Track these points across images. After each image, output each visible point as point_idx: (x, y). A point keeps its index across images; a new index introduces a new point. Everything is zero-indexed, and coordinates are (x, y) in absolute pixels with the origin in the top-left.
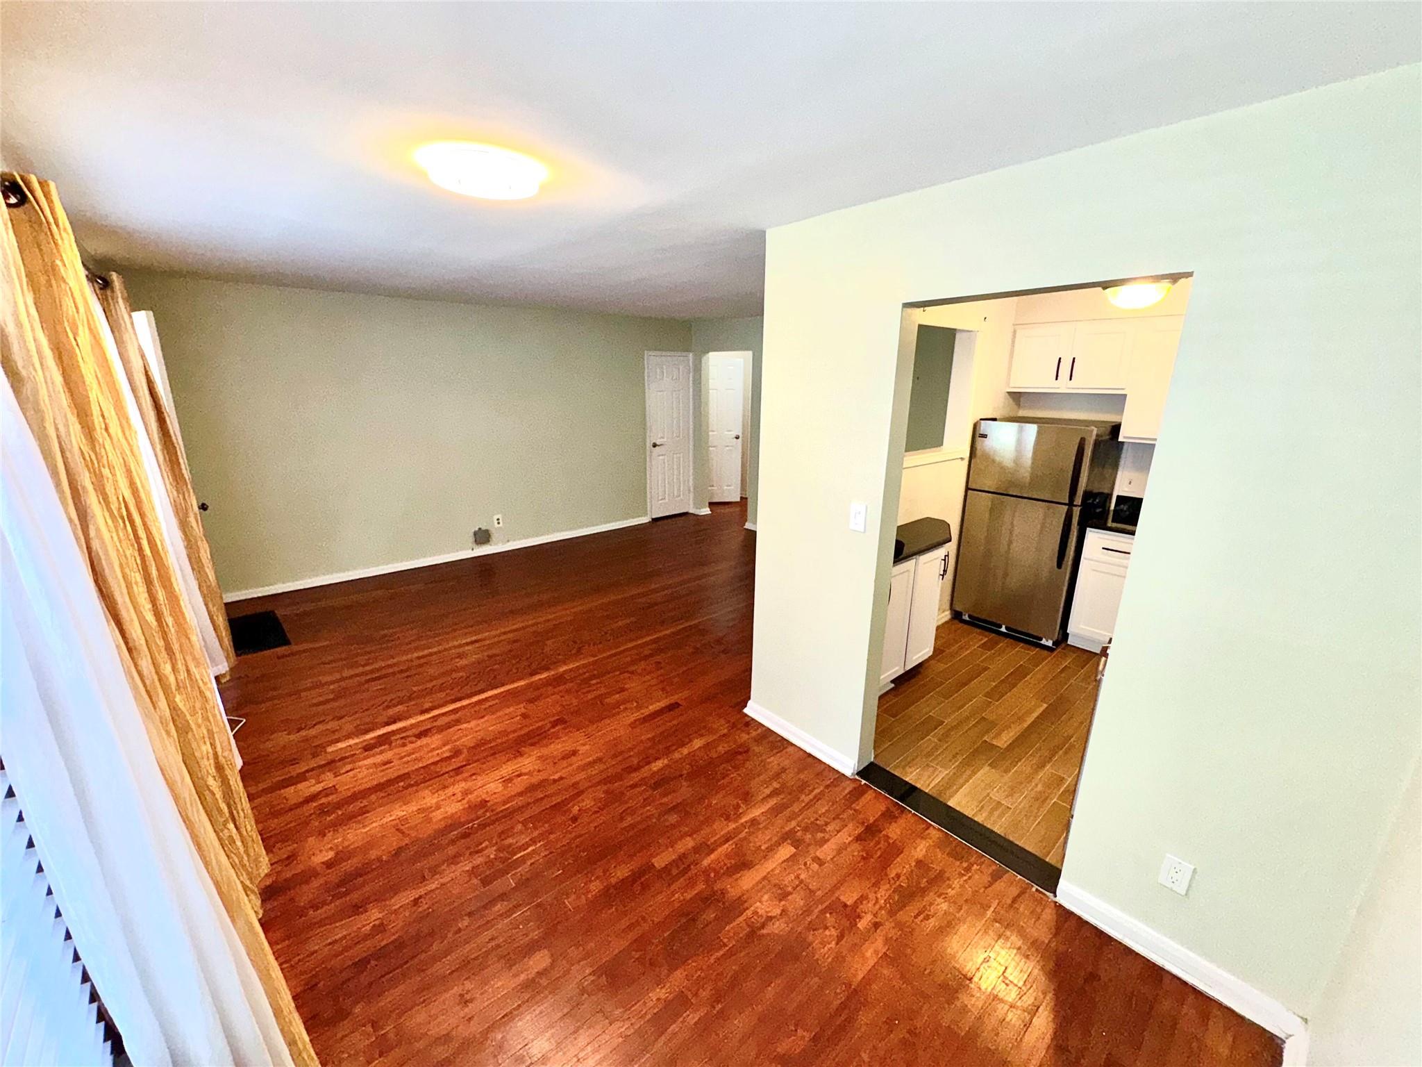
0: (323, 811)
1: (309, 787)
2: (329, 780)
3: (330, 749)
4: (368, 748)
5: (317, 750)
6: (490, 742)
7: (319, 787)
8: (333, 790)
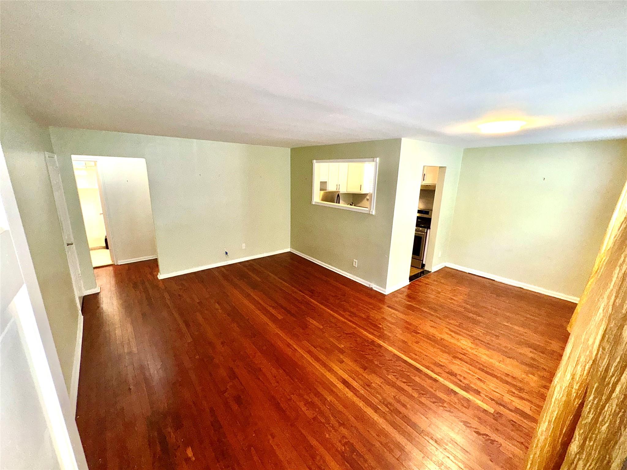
0: (521, 390)
1: (517, 403)
2: (507, 398)
3: (492, 411)
4: (478, 393)
5: (497, 416)
6: (440, 349)
7: (513, 398)
8: (509, 392)
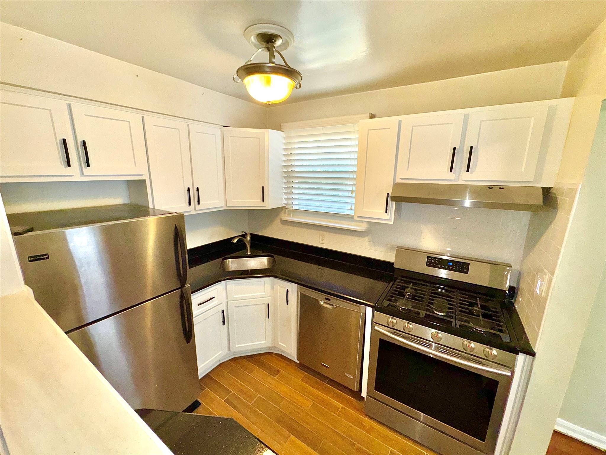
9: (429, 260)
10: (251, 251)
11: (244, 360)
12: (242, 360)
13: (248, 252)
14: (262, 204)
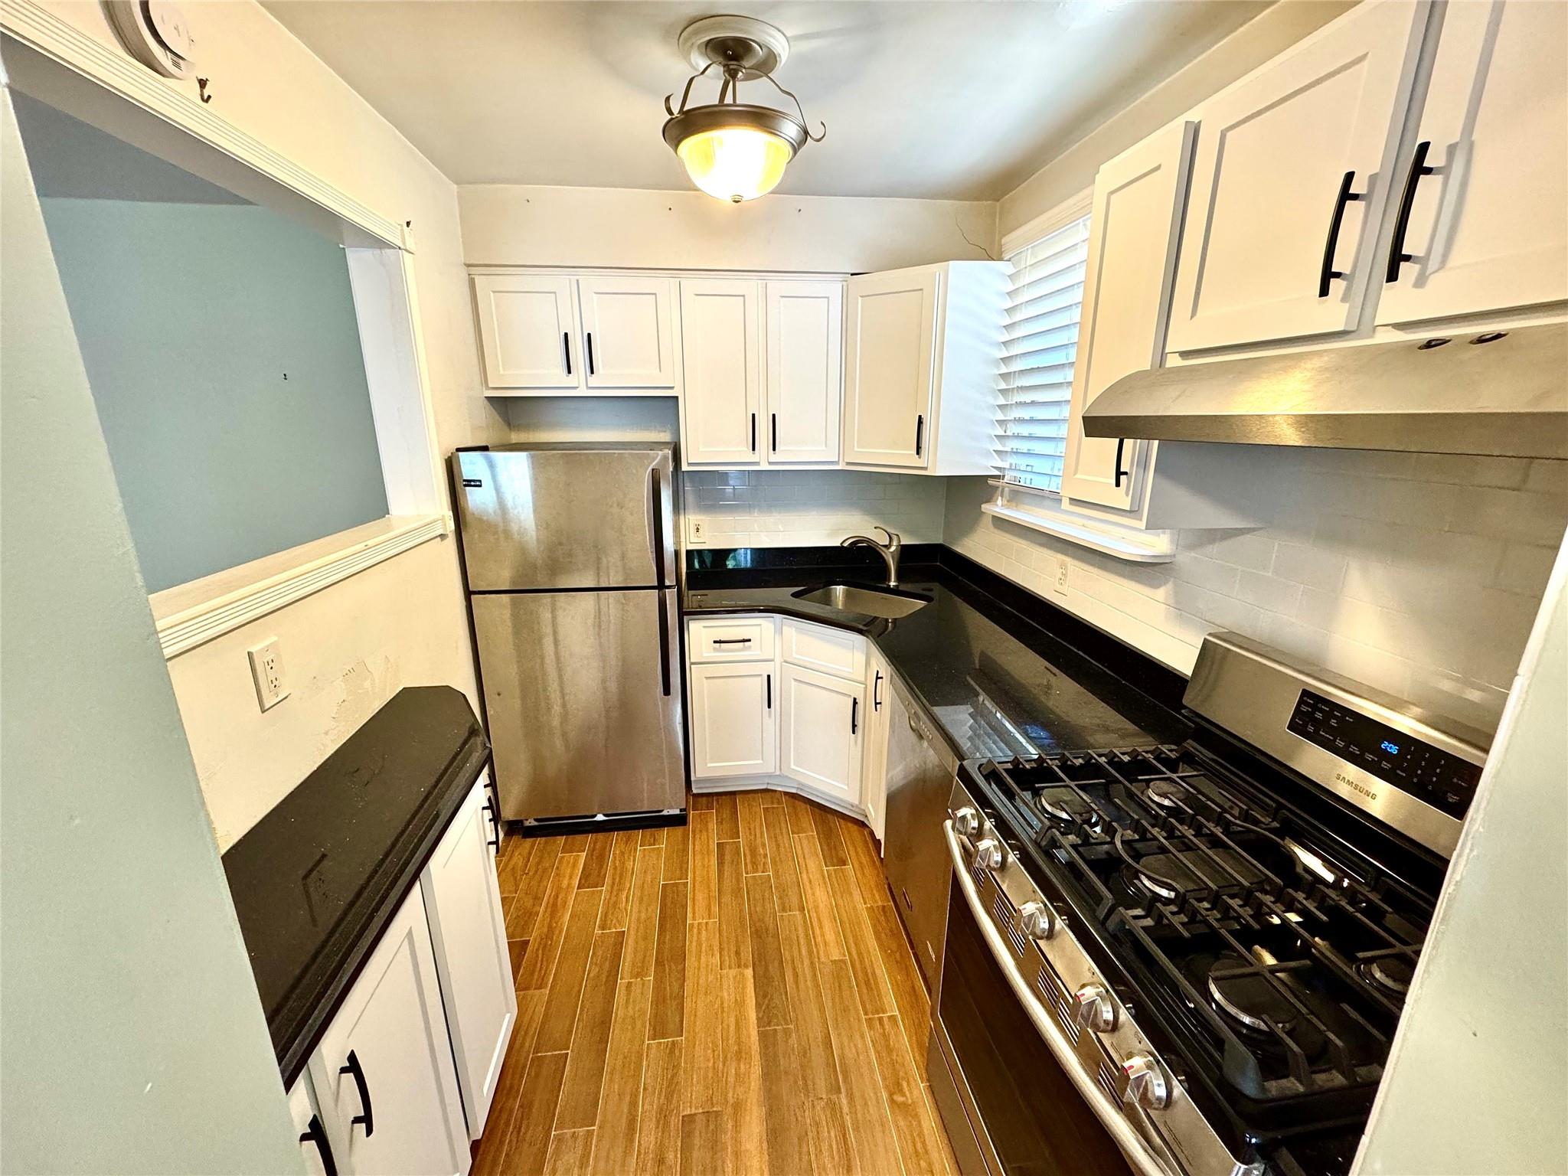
9: (1304, 708)
10: (899, 578)
11: (808, 806)
12: (803, 805)
13: (890, 581)
14: (915, 461)
